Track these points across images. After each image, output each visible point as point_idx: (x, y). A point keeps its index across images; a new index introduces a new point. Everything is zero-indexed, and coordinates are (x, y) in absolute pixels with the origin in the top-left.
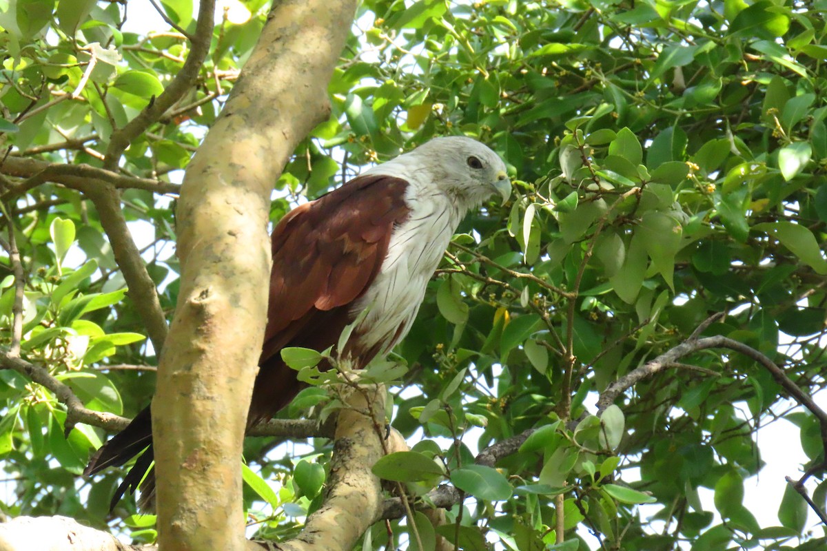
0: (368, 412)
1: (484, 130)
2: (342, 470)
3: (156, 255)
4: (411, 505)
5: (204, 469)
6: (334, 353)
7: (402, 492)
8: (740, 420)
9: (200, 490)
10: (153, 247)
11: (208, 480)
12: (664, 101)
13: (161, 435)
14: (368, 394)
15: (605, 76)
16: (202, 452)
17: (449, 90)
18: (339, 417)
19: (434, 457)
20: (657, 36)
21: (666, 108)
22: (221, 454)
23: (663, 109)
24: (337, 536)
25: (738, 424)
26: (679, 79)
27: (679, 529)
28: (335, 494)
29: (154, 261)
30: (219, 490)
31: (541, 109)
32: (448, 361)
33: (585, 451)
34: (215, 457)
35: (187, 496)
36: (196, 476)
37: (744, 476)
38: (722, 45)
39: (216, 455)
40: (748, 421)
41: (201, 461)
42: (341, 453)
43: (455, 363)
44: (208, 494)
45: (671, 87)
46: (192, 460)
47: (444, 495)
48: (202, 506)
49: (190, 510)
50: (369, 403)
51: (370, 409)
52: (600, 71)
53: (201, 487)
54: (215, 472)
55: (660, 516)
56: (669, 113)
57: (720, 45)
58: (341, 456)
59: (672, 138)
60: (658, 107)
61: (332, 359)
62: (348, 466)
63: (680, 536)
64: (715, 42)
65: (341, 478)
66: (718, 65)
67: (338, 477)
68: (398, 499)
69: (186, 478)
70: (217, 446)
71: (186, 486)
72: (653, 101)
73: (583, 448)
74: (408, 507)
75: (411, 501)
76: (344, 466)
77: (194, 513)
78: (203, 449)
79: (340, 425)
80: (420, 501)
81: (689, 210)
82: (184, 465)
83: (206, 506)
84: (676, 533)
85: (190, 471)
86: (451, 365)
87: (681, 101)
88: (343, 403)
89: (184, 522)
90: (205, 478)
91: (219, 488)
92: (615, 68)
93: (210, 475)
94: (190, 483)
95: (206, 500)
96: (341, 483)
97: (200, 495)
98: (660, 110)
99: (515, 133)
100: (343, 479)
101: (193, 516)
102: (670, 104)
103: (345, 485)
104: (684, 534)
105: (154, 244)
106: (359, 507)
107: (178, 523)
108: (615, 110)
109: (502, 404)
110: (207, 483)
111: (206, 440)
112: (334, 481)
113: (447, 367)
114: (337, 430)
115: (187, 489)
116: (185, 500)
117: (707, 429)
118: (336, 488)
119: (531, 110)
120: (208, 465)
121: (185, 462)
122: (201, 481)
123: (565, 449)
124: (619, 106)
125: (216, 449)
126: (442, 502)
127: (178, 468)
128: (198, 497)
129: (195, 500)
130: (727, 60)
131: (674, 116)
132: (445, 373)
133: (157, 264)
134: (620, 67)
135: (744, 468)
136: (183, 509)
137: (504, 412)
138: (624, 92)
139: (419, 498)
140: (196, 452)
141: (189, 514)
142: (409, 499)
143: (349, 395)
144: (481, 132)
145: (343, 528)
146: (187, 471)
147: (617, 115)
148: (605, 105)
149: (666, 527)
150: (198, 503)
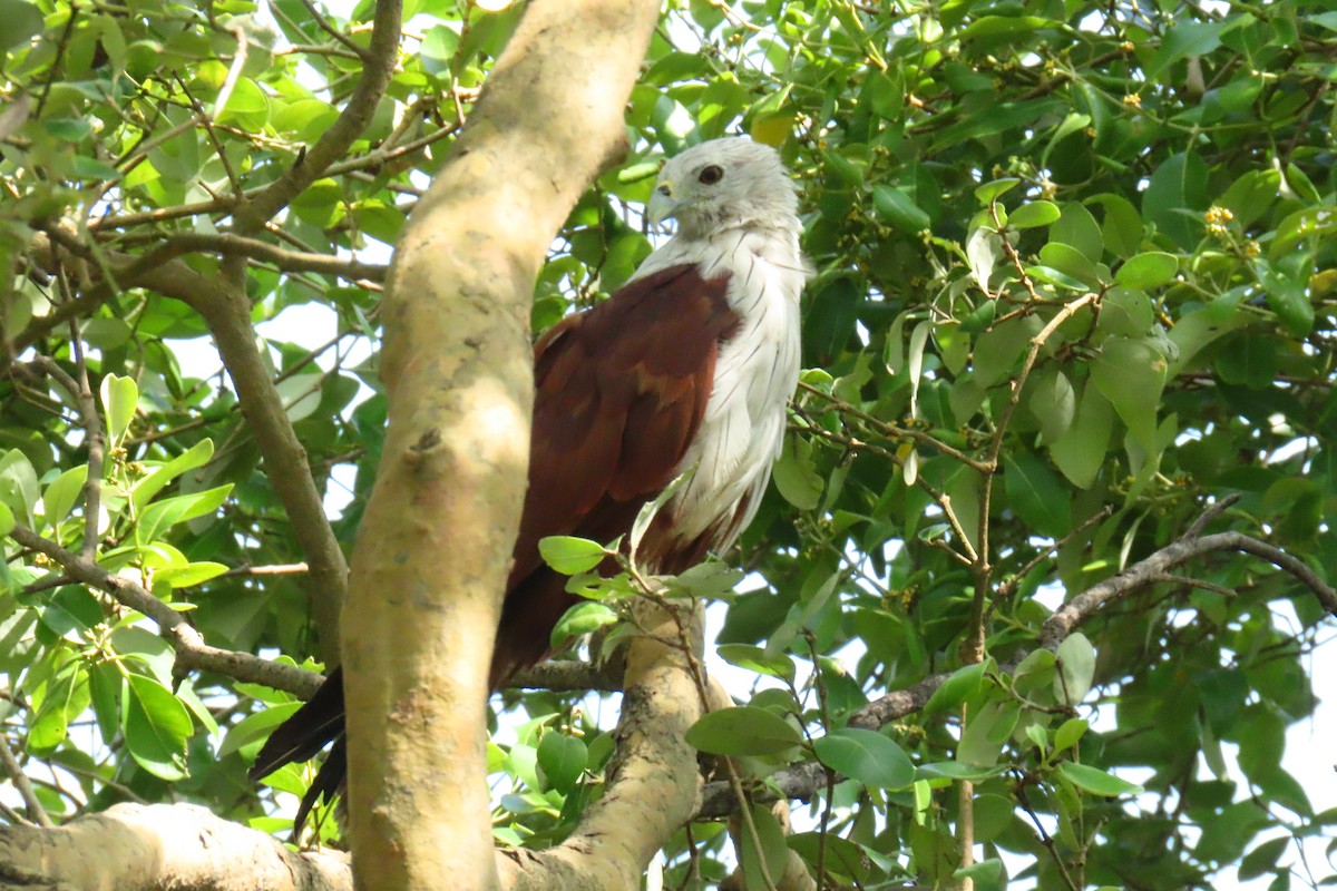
0: (679, 642)
1: (879, 154)
2: (636, 737)
3: (339, 360)
4: (747, 793)
5: (426, 723)
6: (625, 548)
7: (733, 772)
8: (1282, 634)
9: (418, 756)
10: (334, 347)
11: (432, 741)
12: (1171, 112)
13: (356, 667)
14: (678, 613)
15: (1077, 71)
16: (422, 695)
17: (822, 91)
18: (631, 652)
19: (785, 715)
20: (1157, 13)
21: (1175, 122)
22: (453, 698)
23: (1170, 124)
24: (628, 842)
25: (1278, 640)
26: (1195, 78)
27: (1181, 808)
28: (625, 774)
29: (337, 368)
30: (450, 757)
31: (971, 124)
32: (818, 530)
33: (1031, 708)
34: (443, 703)
35: (398, 765)
36: (414, 734)
37: (1287, 723)
38: (1266, 20)
39: (445, 700)
40: (1296, 636)
41: (421, 708)
42: (634, 709)
43: (830, 534)
44: (431, 763)
45: (1183, 92)
46: (408, 708)
47: (798, 779)
48: (422, 782)
49: (402, 789)
50: (681, 628)
51: (682, 638)
52: (1069, 61)
53: (421, 752)
54: (442, 727)
55: (1150, 786)
56: (1180, 131)
57: (1262, 19)
58: (633, 713)
59: (1184, 171)
60: (1161, 121)
61: (622, 557)
62: (645, 730)
63: (1183, 818)
64: (1254, 14)
65: (634, 750)
66: (1258, 51)
67: (629, 748)
68: (725, 784)
69: (395, 737)
70: (447, 685)
71: (396, 751)
72: (1154, 111)
73: (1028, 703)
74: (742, 797)
75: (747, 788)
76: (640, 729)
77: (409, 794)
78: (425, 691)
79: (632, 663)
80: (761, 787)
81: (1214, 285)
82: (394, 715)
83: (428, 782)
84: (1176, 814)
85: (403, 725)
86: (824, 538)
87: (1197, 112)
88: (638, 627)
89: (393, 809)
90: (427, 736)
91: (450, 753)
92: (1092, 60)
93: (436, 731)
94: (403, 745)
95: (428, 772)
96: (635, 757)
97: (419, 765)
98: (1164, 125)
99: (928, 163)
100: (638, 750)
101: (407, 798)
102: (1179, 117)
103: (640, 760)
104: (1190, 816)
105: (335, 342)
106: (663, 796)
107: (383, 809)
108: (1091, 125)
109: (906, 599)
110: (430, 745)
111: (430, 675)
112: (623, 754)
113: (817, 540)
114: (627, 671)
115: (397, 755)
116: (394, 772)
117: (1229, 645)
118: (626, 765)
119: (955, 126)
120: (432, 716)
121: (396, 710)
122: (420, 742)
123: (998, 704)
124: (1098, 120)
125: (446, 690)
126: (795, 789)
127: (384, 721)
128: (415, 768)
129: (411, 773)
130: (1272, 43)
131: (1187, 136)
132: (814, 550)
133: (341, 373)
134: (1098, 59)
135: (1286, 710)
136: (391, 786)
137: (910, 611)
138: (1107, 95)
139: (758, 783)
140: (412, 695)
141: (401, 795)
142: (743, 784)
143: (646, 614)
144: (873, 158)
145: (639, 830)
146: (398, 727)
147: (1094, 133)
148: (1076, 116)
149: (1161, 805)
150: (416, 778)
